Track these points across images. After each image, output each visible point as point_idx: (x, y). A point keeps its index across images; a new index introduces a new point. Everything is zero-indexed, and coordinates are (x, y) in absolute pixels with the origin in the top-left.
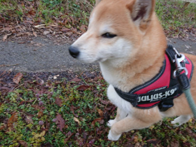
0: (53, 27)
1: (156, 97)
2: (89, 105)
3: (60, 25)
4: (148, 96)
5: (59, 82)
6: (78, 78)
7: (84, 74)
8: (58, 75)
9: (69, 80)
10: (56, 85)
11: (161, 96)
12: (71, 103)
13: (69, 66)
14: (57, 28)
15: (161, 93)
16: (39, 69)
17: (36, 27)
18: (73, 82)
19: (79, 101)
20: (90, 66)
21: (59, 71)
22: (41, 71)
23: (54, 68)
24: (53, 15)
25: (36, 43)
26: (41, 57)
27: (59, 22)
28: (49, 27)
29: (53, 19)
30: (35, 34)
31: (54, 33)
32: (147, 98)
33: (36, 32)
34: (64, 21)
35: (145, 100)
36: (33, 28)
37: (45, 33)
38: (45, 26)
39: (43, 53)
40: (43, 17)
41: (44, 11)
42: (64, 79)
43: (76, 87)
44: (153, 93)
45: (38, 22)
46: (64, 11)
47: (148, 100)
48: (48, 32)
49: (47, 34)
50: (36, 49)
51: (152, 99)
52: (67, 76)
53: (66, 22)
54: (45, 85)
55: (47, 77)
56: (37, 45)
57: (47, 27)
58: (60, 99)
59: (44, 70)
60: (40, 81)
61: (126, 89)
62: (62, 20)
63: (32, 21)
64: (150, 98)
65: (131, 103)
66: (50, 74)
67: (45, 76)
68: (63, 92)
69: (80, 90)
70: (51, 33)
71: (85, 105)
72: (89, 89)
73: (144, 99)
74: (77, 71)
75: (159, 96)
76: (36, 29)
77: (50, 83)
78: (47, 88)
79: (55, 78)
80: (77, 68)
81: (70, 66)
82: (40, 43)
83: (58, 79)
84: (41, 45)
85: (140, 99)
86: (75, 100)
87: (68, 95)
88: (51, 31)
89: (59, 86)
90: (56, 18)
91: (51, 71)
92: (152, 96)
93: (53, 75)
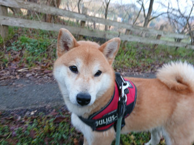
0: (36, 70)
1: (110, 119)
2: (64, 136)
3: (43, 67)
4: (104, 120)
5: (36, 117)
6: (56, 111)
7: (63, 108)
8: (36, 111)
9: (46, 114)
10: (32, 120)
11: (114, 118)
12: (46, 135)
13: (48, 102)
14: (40, 71)
15: (114, 116)
16: (17, 107)
17: (19, 71)
18: (49, 115)
19: (54, 133)
21: (37, 107)
22: (19, 108)
23: (33, 104)
24: (37, 60)
25: (18, 85)
26: (21, 96)
27: (42, 65)
29: (37, 64)
30: (18, 77)
31: (37, 75)
33: (19, 76)
34: (47, 64)
35: (102, 123)
36: (17, 72)
37: (28, 75)
38: (28, 69)
39: (23, 93)
40: (27, 62)
41: (28, 58)
42: (41, 113)
43: (52, 120)
44: (108, 116)
45: (22, 67)
46: (48, 57)
47: (104, 123)
48: (30, 75)
49: (30, 76)
50: (17, 89)
51: (107, 121)
52: (44, 111)
53: (48, 65)
54: (21, 120)
55: (25, 113)
56: (19, 86)
57: (30, 70)
58: (35, 131)
59: (22, 108)
60: (17, 118)
62: (44, 64)
63: (16, 66)
64: (105, 121)
66: (27, 110)
67: (22, 113)
68: (38, 125)
69: (56, 122)
70: (33, 75)
71: (60, 136)
72: (65, 120)
73: (100, 122)
74: (55, 105)
75: (112, 119)
76: (19, 73)
77: (26, 119)
78: (23, 123)
79: (32, 113)
80: (56, 103)
81: (49, 101)
82: (21, 85)
83: (35, 114)
84: (22, 86)
85: (98, 123)
86: (50, 132)
87: (43, 127)
88: (34, 74)
89: (35, 120)
90: (39, 63)
91: (29, 108)
92: (107, 119)
93: (31, 111)
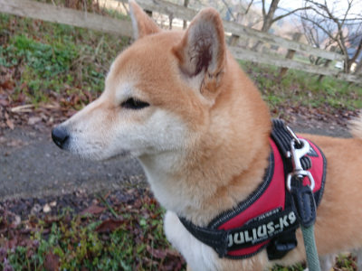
0: (49, 110)
1: (262, 232)
2: (123, 264)
3: (64, 105)
4: (247, 233)
5: (56, 218)
6: (99, 205)
7: (113, 196)
8: (54, 204)
9: (77, 211)
10: (49, 225)
11: (272, 229)
12: (82, 263)
13: (80, 181)
14: (58, 112)
15: (272, 223)
16: (12, 193)
17: (14, 110)
18: (87, 214)
19: (100, 257)
20: (125, 179)
21: (56, 193)
22: (17, 196)
23: (46, 188)
24: (51, 87)
25: (11, 141)
26: (19, 168)
27: (63, 100)
28: (41, 109)
29: (51, 96)
30: (11, 124)
31: (51, 120)
32: (244, 237)
33: (13, 121)
34: (73, 98)
35: (242, 241)
36: (8, 112)
37: (32, 120)
38: (33, 108)
39: (23, 160)
40: (31, 91)
41: (32, 82)
42: (67, 209)
43: (93, 225)
45: (19, 102)
46: (73, 83)
47: (248, 239)
48: (37, 119)
49: (37, 123)
50: (9, 152)
51: (255, 236)
52: (73, 204)
53: (76, 99)
54: (22, 226)
55: (29, 208)
56: (14, 143)
57: (37, 109)
58: (57, 256)
59: (23, 195)
60: (11, 219)
61: (201, 220)
62: (67, 96)
63: (7, 100)
64: (251, 235)
65: (215, 249)
66: (36, 201)
67: (22, 208)
68: (63, 238)
69: (103, 231)
70: (43, 121)
71: (115, 265)
72: (123, 227)
73: (239, 238)
74: (96, 191)
75: (268, 230)
76: (12, 115)
77: (33, 223)
78: (28, 234)
79: (47, 209)
80: (97, 185)
81: (82, 181)
82: (20, 141)
83: (54, 211)
84: (20, 144)
85: (232, 239)
86: (91, 256)
87: (74, 245)
88: (45, 117)
89: (54, 228)
90: (55, 94)
91: (39, 195)
92: (254, 231)
93: (42, 204)
